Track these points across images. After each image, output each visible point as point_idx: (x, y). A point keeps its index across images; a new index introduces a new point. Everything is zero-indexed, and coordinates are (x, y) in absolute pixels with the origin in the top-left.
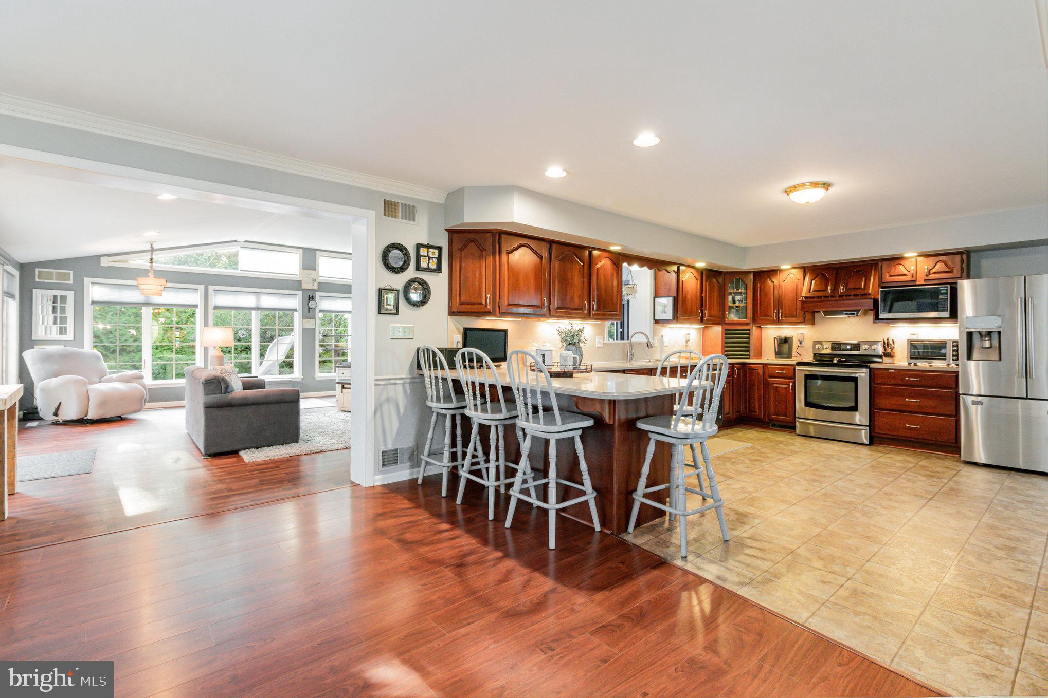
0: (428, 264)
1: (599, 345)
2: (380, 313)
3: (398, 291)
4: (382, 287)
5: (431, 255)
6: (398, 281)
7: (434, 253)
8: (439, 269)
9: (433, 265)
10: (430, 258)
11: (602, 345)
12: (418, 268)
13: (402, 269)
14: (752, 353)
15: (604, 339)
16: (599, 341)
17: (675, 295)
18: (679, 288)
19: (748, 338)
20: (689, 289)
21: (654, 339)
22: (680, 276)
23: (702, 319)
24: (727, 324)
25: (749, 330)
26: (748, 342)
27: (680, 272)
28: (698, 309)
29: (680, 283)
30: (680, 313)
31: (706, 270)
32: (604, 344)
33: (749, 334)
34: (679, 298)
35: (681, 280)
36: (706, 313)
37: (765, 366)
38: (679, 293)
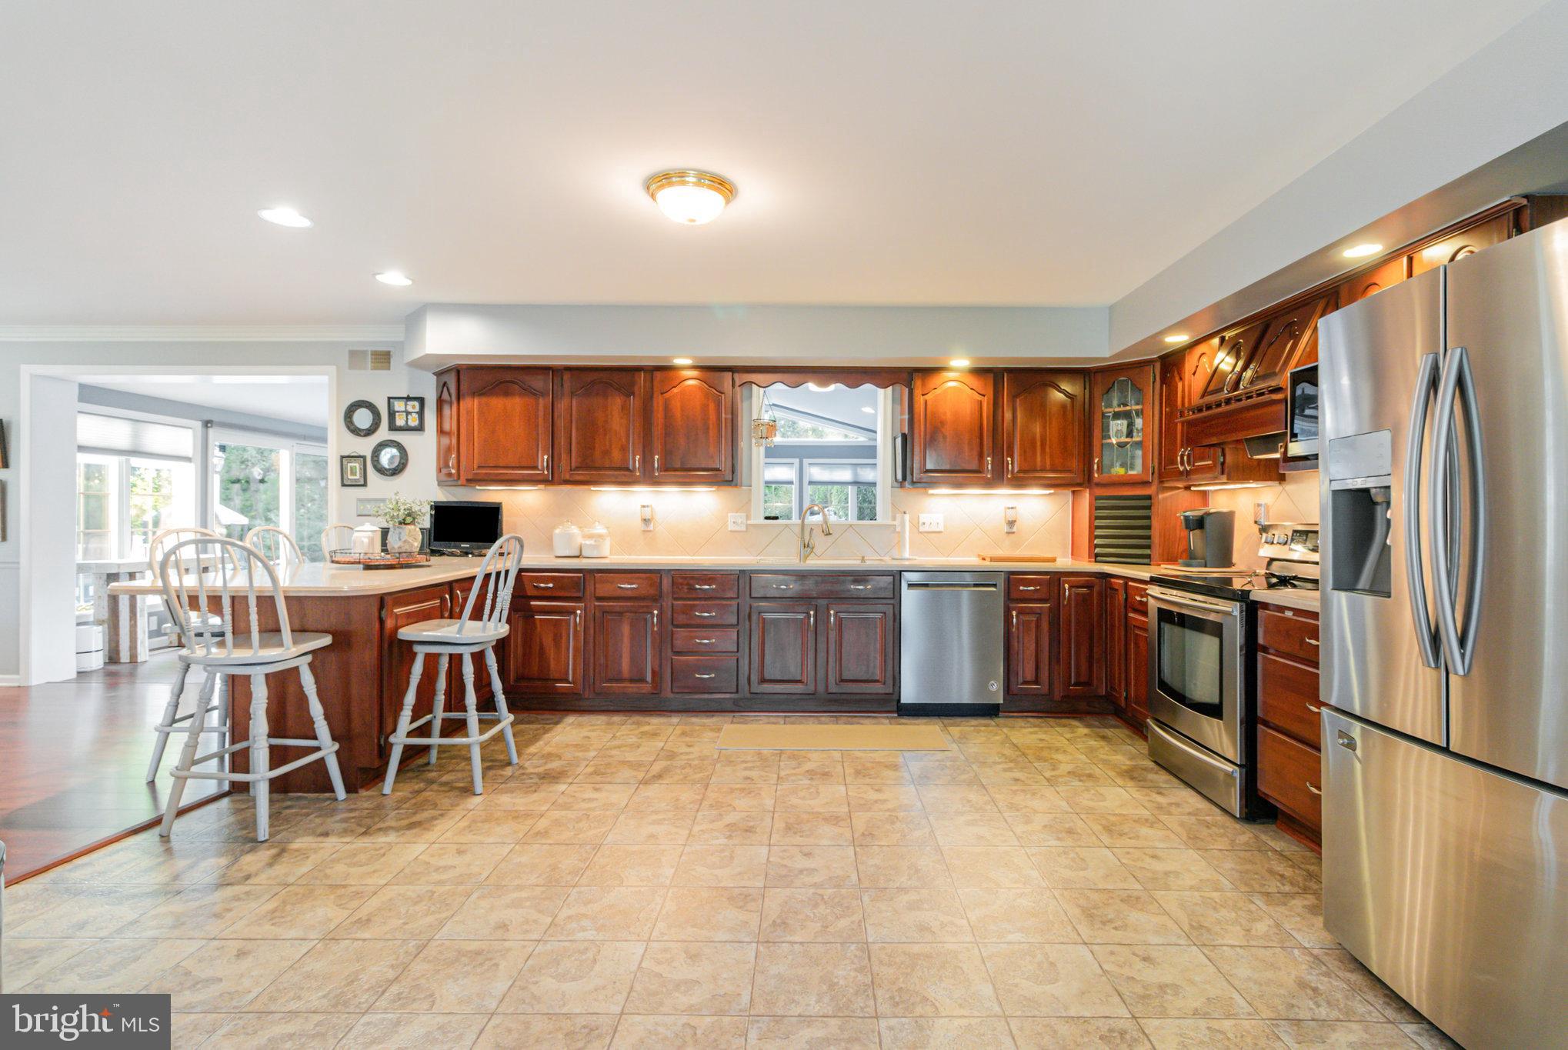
0: (407, 422)
1: (737, 528)
2: (344, 485)
3: (364, 458)
4: (343, 454)
5: (410, 409)
6: (364, 446)
7: (414, 407)
8: (420, 428)
9: (413, 421)
10: (408, 413)
11: (743, 528)
12: (393, 427)
13: (369, 432)
14: (1156, 552)
15: (748, 518)
16: (735, 520)
17: (906, 431)
18: (916, 416)
19: (1149, 518)
20: (949, 416)
21: (894, 519)
22: (917, 392)
23: (999, 477)
24: (1098, 485)
25: (1149, 497)
26: (1149, 527)
27: (918, 383)
28: (981, 456)
29: (916, 406)
30: (916, 466)
31: (1010, 371)
32: (748, 526)
33: (1149, 508)
34: (916, 436)
35: (920, 401)
36: (1013, 464)
37: (1126, 584)
38: (916, 426)
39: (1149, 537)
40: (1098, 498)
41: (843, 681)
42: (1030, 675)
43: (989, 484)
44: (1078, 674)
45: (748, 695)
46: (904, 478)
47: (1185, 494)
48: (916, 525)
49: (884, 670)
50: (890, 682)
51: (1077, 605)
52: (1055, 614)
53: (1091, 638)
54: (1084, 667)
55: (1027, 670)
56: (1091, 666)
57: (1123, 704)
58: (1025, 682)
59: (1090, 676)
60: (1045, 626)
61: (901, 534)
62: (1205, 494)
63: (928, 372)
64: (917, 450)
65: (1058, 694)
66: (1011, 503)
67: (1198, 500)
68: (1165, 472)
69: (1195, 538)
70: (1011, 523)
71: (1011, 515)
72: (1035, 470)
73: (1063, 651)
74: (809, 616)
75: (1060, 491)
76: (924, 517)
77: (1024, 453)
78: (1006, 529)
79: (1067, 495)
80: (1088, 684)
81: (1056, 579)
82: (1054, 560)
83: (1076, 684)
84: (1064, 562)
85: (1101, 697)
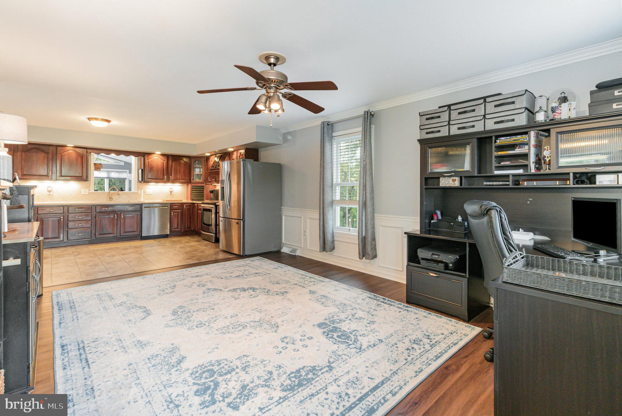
1: (86, 194)
14: (205, 198)
15: (89, 190)
16: (85, 191)
17: (143, 168)
18: (146, 165)
19: (203, 191)
20: (155, 165)
21: (138, 191)
22: (146, 159)
23: (168, 181)
24: (193, 183)
25: (203, 186)
26: (203, 193)
27: (146, 157)
28: (163, 175)
29: (146, 162)
30: (146, 177)
31: (171, 155)
32: (89, 193)
33: (203, 188)
34: (146, 170)
35: (147, 161)
36: (172, 177)
37: (198, 205)
38: (146, 167)
39: (203, 195)
40: (192, 186)
41: (125, 232)
42: (176, 227)
43: (165, 182)
44: (187, 226)
45: (95, 239)
46: (142, 180)
47: (211, 186)
48: (145, 192)
49: (137, 228)
50: (139, 231)
51: (187, 210)
52: (182, 213)
53: (190, 217)
54: (189, 224)
55: (175, 225)
56: (190, 223)
57: (197, 230)
58: (175, 229)
59: (190, 226)
60: (180, 215)
61: (140, 195)
62: (215, 186)
63: (149, 154)
64: (146, 173)
65: (182, 231)
66: (172, 187)
67: (214, 187)
68: (206, 181)
69: (212, 195)
70: (171, 192)
71: (171, 190)
72: (177, 179)
73: (184, 220)
74: (115, 216)
75: (184, 184)
76: (147, 190)
77: (175, 175)
78: (170, 193)
79: (186, 185)
80: (190, 228)
81: (182, 204)
82: (182, 200)
83: (187, 228)
84: (184, 201)
85: (193, 230)
